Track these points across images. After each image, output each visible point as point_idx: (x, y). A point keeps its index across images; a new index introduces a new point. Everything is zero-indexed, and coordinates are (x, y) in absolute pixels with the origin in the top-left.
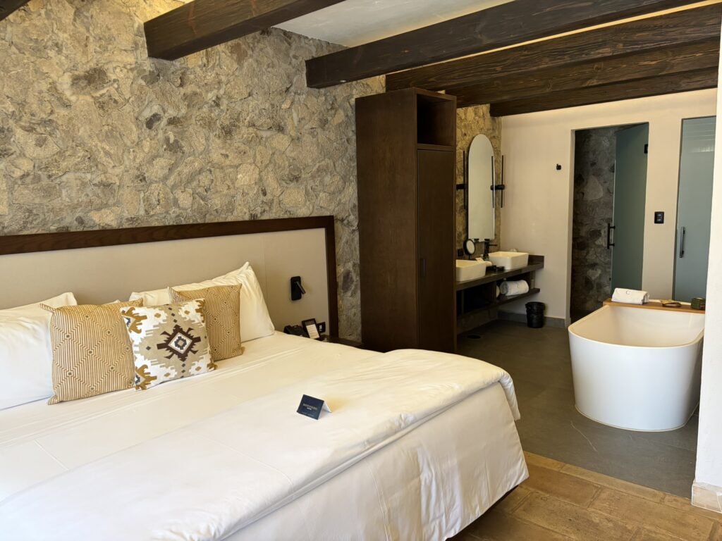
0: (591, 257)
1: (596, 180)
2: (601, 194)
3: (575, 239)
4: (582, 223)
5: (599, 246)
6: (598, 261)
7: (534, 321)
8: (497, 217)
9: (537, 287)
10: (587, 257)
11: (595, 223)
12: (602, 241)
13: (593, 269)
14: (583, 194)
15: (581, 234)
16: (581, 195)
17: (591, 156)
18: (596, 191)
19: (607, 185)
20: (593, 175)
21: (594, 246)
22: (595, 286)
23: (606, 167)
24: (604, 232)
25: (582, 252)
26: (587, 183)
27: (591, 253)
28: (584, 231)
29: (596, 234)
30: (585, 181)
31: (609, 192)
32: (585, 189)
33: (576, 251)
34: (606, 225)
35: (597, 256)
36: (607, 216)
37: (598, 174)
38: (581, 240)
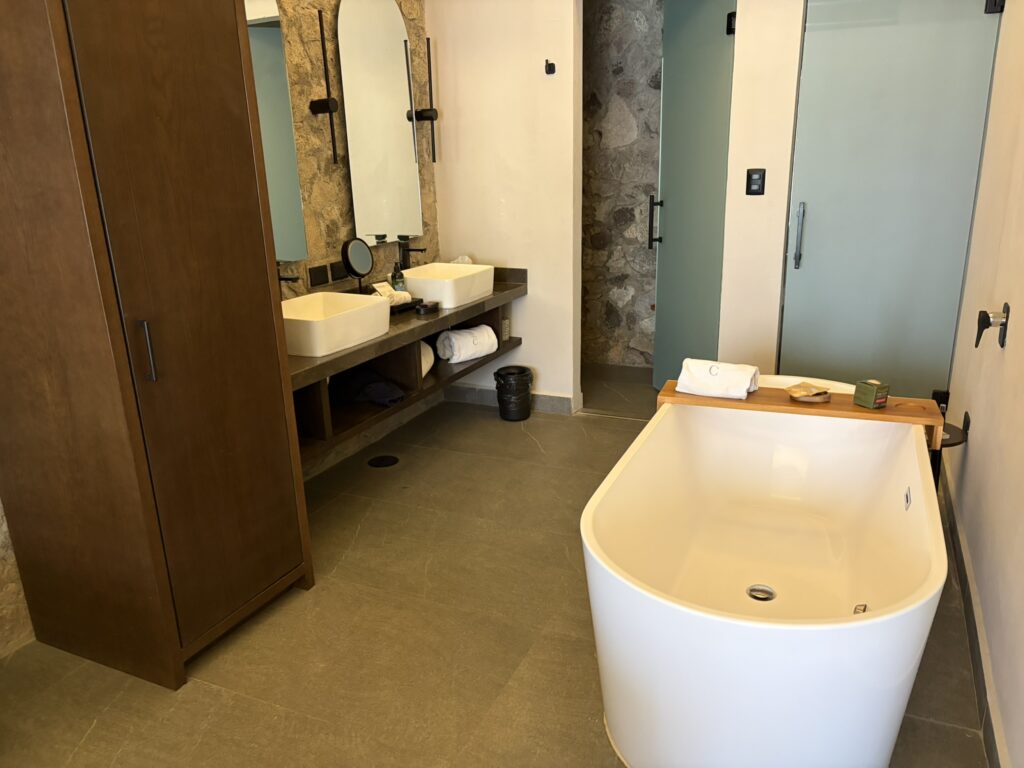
0: (617, 263)
1: (624, 105)
2: (634, 135)
3: (586, 228)
4: (598, 195)
5: (630, 242)
6: (629, 271)
7: (513, 407)
8: (426, 182)
9: (515, 334)
10: (610, 263)
11: (622, 194)
12: (636, 232)
13: (620, 287)
14: (600, 134)
15: (597, 219)
16: (596, 136)
17: (614, 54)
18: (624, 129)
19: (643, 115)
20: (619, 94)
21: (621, 240)
22: (624, 318)
23: (642, 80)
24: (640, 212)
25: (600, 253)
26: (607, 111)
27: (616, 255)
28: (603, 212)
29: (625, 216)
30: (604, 108)
31: (648, 129)
32: (604, 125)
33: (590, 251)
34: (644, 199)
35: (628, 262)
36: (645, 181)
37: (627, 92)
38: (597, 230)
